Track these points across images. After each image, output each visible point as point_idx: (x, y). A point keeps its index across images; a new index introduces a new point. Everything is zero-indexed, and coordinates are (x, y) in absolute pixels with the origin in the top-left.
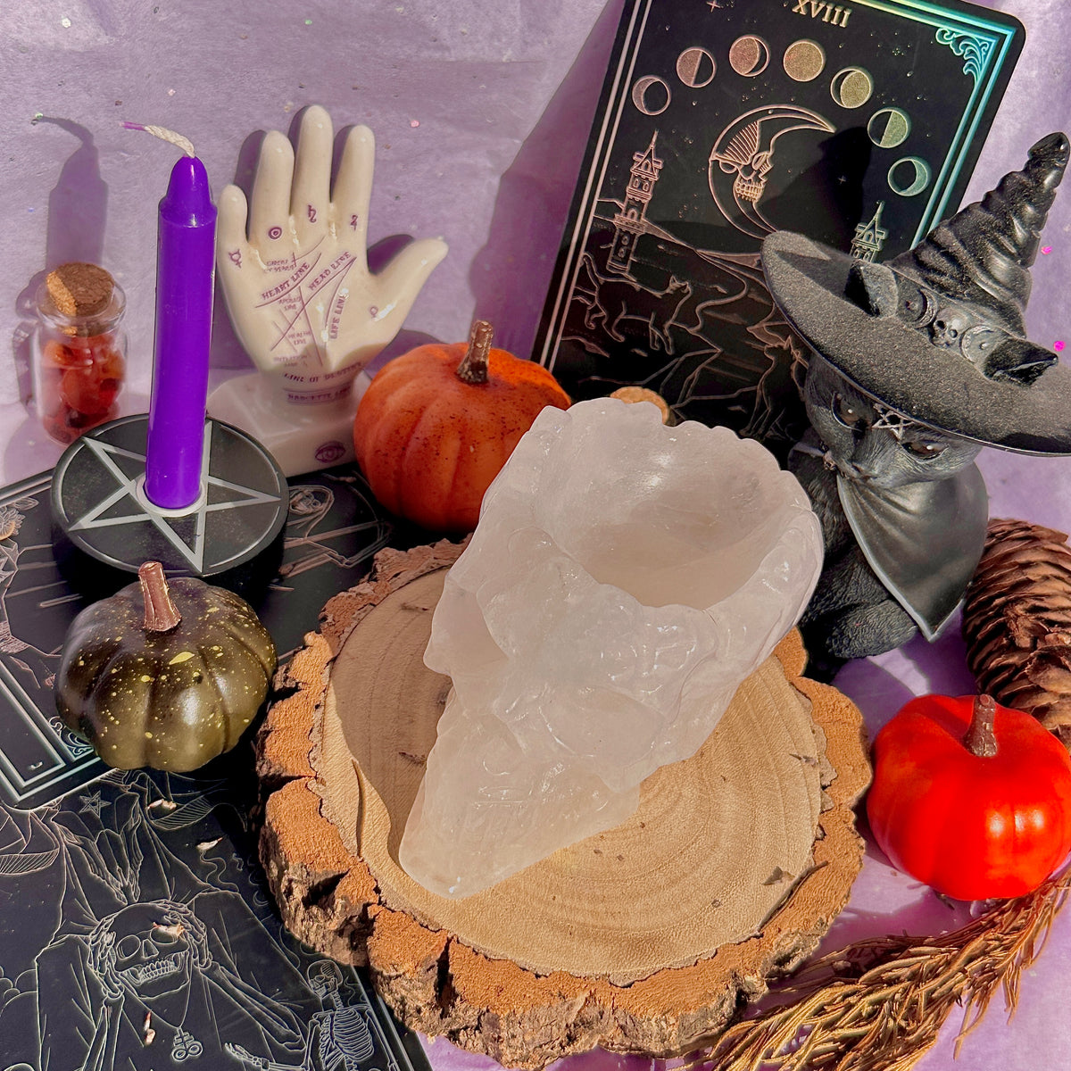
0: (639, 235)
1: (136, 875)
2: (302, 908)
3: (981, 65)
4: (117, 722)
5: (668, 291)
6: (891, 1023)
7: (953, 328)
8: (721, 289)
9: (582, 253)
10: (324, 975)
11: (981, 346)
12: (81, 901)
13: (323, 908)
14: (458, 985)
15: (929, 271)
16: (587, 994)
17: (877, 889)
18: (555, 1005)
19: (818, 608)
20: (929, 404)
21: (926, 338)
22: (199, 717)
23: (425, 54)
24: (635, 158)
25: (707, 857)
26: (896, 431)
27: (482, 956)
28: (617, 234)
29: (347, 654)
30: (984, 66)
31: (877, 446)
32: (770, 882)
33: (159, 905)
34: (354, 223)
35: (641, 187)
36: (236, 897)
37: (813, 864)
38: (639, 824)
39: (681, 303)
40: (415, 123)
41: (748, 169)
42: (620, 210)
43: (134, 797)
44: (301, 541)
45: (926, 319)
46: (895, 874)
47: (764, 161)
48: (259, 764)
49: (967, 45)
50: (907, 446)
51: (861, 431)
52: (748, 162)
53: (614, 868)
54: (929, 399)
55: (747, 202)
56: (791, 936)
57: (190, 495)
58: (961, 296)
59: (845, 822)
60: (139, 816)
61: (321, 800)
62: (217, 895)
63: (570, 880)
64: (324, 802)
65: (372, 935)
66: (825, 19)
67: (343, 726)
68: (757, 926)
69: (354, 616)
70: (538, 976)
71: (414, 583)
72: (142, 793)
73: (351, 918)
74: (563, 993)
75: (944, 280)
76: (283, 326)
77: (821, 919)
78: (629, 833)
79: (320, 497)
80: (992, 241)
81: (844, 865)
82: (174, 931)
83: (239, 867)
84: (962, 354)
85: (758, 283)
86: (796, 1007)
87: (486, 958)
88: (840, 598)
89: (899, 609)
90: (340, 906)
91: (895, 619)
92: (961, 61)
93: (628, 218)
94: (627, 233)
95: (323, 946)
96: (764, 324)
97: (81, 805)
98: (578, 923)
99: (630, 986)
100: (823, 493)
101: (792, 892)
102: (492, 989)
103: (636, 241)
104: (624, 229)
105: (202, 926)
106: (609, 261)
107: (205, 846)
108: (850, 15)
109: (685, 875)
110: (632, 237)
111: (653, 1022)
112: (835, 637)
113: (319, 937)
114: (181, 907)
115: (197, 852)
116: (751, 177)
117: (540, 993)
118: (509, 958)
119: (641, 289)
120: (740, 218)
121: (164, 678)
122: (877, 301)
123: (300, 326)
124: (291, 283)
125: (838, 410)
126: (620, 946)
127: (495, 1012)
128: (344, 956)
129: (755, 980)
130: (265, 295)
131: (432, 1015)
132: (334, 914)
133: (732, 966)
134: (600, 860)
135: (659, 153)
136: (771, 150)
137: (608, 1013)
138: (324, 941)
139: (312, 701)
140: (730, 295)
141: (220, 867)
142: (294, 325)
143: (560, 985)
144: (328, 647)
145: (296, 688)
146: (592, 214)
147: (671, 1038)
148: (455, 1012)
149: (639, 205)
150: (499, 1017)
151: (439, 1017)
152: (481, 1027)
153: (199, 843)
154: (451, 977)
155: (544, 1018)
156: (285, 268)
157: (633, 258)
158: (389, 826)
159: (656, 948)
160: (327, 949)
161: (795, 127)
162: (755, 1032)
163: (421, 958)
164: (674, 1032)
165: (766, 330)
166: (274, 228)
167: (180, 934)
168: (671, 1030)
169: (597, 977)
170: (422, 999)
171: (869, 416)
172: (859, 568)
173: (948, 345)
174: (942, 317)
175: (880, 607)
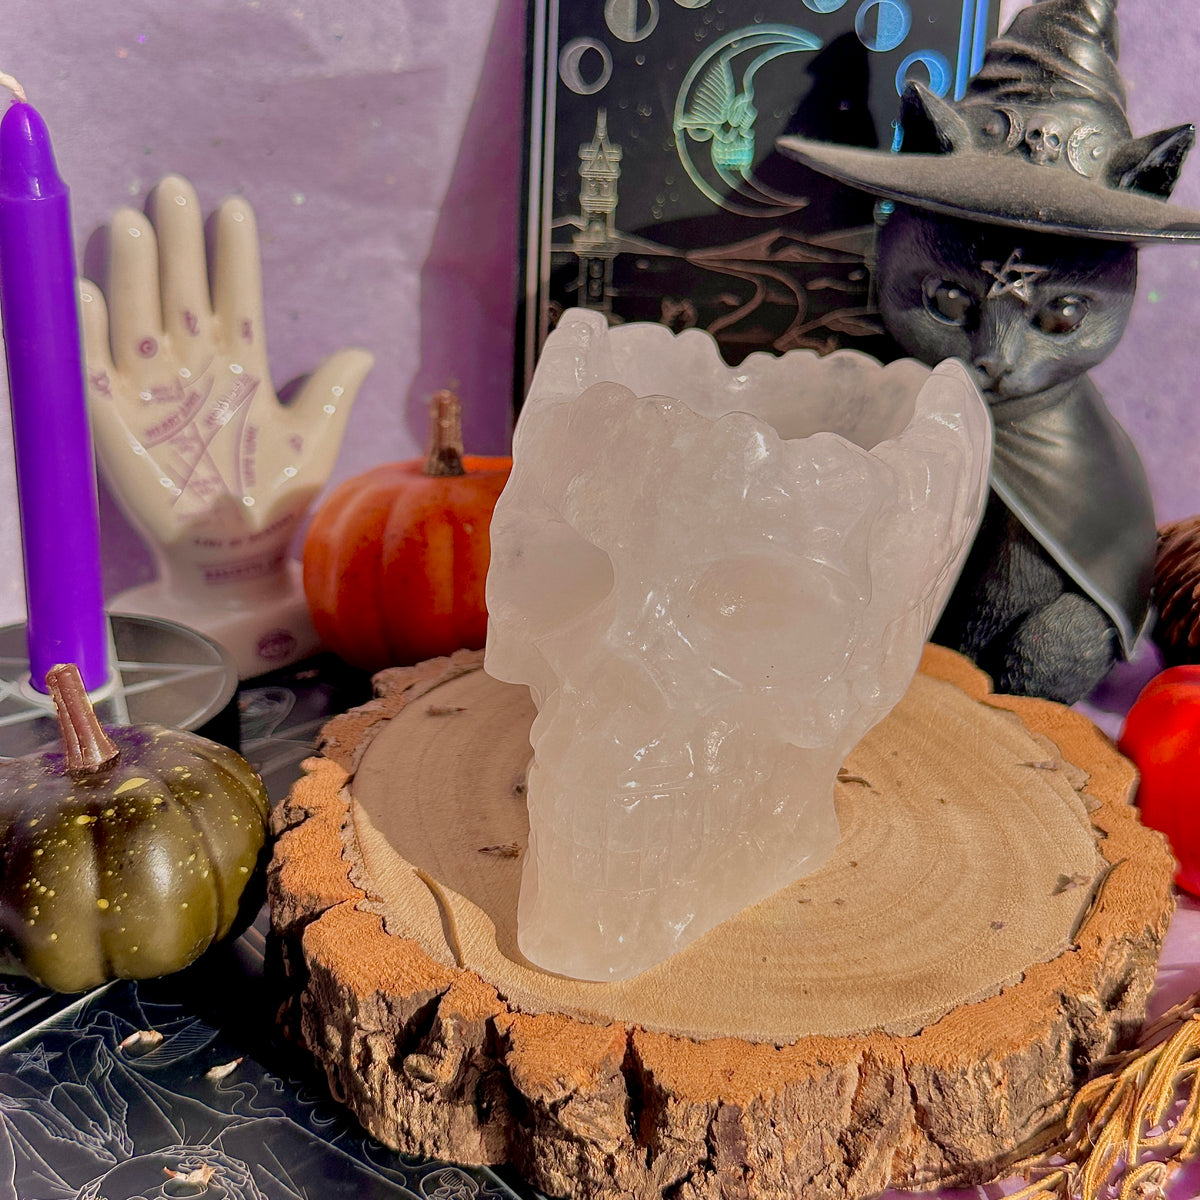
0: (611, 258)
1: (122, 1127)
2: (391, 1077)
4: (52, 893)
7: (1052, 132)
8: (731, 300)
9: (545, 305)
10: (447, 1187)
11: (1092, 155)
12: (43, 1171)
13: (426, 1050)
14: (664, 1080)
16: (859, 1059)
18: (818, 1078)
19: (976, 640)
22: (173, 863)
24: (583, 156)
25: (959, 881)
26: (1020, 293)
27: (686, 1041)
28: (583, 265)
29: (368, 769)
31: (1001, 327)
32: (1059, 890)
33: (167, 1154)
34: (247, 332)
35: (599, 193)
36: (284, 1124)
37: (1108, 865)
38: (847, 864)
40: (299, 199)
41: (725, 128)
42: (577, 230)
43: (95, 1042)
44: (262, 742)
45: (1014, 137)
47: (741, 111)
48: (277, 910)
50: (1037, 322)
51: (974, 321)
52: (722, 120)
53: (835, 913)
55: (735, 173)
56: (1117, 947)
59: (1125, 817)
60: (109, 1059)
61: (383, 919)
62: (254, 1124)
63: (778, 937)
64: (386, 919)
65: (511, 1049)
67: (387, 838)
68: (1065, 939)
69: (366, 732)
70: (778, 1048)
71: (436, 690)
72: (108, 1036)
73: (472, 1050)
74: (824, 1061)
75: (1019, 87)
76: (181, 471)
77: (1148, 927)
78: (838, 875)
79: (277, 698)
80: (1063, 24)
81: (1150, 858)
82: (199, 1177)
83: (278, 1088)
85: (772, 278)
86: (1161, 1047)
87: (693, 1041)
88: (1002, 609)
89: (1082, 603)
90: (450, 1029)
91: (1081, 616)
93: (593, 240)
94: (597, 260)
95: (435, 1144)
96: (794, 333)
97: (18, 1064)
98: (812, 980)
99: (919, 1034)
101: (1094, 897)
102: (718, 1075)
103: (609, 268)
104: (590, 256)
105: (240, 1165)
107: (219, 1072)
109: (938, 904)
110: (602, 262)
111: (970, 1073)
112: (1011, 668)
113: (428, 1123)
114: (202, 1149)
115: (209, 1083)
116: (732, 137)
117: (791, 1066)
118: (728, 1034)
120: (732, 196)
121: (110, 813)
122: (948, 134)
123: (202, 472)
124: (181, 418)
125: (934, 305)
126: (884, 993)
127: (732, 1103)
128: (472, 1147)
129: (1094, 1001)
130: (150, 433)
131: (633, 1165)
132: (445, 1047)
133: (1054, 986)
134: (811, 909)
135: (613, 138)
136: (746, 94)
137: (900, 1078)
138: (436, 1128)
139: (334, 822)
140: (743, 304)
141: (249, 1093)
142: (196, 469)
143: (817, 1052)
144: (338, 768)
145: (307, 815)
146: (547, 248)
147: (1001, 1116)
148: (669, 1137)
149: (603, 217)
150: (740, 1110)
151: (645, 1166)
152: (715, 1154)
153: (209, 1070)
154: (650, 1074)
155: (806, 1113)
156: (171, 399)
157: (610, 292)
158: (493, 927)
159: (936, 986)
160: (444, 1146)
161: (770, 56)
162: (1117, 1090)
163: (597, 1059)
164: (1003, 1101)
165: (799, 341)
166: (146, 342)
167: (210, 1181)
168: (999, 1095)
169: (867, 1033)
170: (614, 1135)
171: (979, 286)
172: (1017, 549)
173: (1052, 160)
174: (1033, 126)
175: (1057, 606)
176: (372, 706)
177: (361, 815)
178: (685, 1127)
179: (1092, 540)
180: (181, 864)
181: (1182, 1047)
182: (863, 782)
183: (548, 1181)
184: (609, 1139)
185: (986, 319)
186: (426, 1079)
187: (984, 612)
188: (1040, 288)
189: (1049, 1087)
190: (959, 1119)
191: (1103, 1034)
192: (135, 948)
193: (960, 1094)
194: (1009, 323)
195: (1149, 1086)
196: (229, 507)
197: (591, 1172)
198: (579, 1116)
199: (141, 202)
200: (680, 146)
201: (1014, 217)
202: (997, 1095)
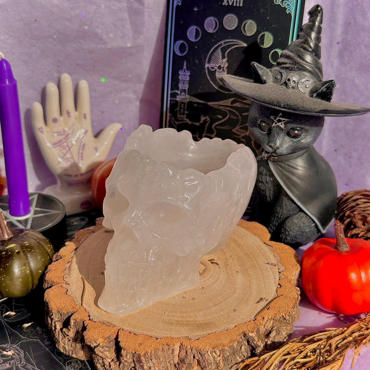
0: (187, 102)
2: (61, 333)
3: (292, 9)
5: (201, 122)
6: (322, 359)
7: (293, 80)
8: (220, 117)
9: (168, 114)
10: (73, 364)
11: (306, 86)
13: (67, 327)
14: (122, 344)
15: (281, 65)
16: (179, 344)
17: (313, 318)
18: (165, 349)
20: (288, 103)
21: (285, 87)
23: (99, 46)
24: (180, 73)
25: (230, 296)
26: (281, 126)
27: (133, 334)
28: (179, 104)
29: (82, 246)
30: (294, 8)
31: (276, 135)
32: (258, 302)
33: (4, 346)
34: (85, 117)
35: (184, 84)
36: (37, 342)
37: (277, 296)
38: (201, 288)
39: (207, 126)
41: (220, 67)
42: (178, 94)
45: (283, 80)
46: (320, 313)
47: (224, 63)
48: (44, 284)
49: (286, 2)
50: (288, 134)
51: (270, 132)
52: (219, 65)
53: (191, 302)
54: (287, 102)
55: (222, 80)
56: (269, 320)
57: (27, 212)
58: (294, 69)
59: (290, 282)
62: (29, 341)
63: (172, 307)
64: (68, 290)
65: (86, 330)
66: (235, 5)
67: (78, 267)
68: (253, 316)
69: (86, 235)
70: (157, 339)
72: (2, 312)
73: (79, 329)
74: (168, 344)
75: (287, 66)
76: (62, 155)
77: (283, 316)
78: (197, 291)
79: (83, 220)
80: (301, 48)
82: (10, 353)
83: (40, 331)
84: (300, 91)
85: (232, 111)
86: (275, 351)
87: (135, 334)
88: (281, 215)
89: (305, 215)
90: (73, 323)
91: (304, 219)
92: (285, 9)
93: (182, 97)
94: (183, 103)
95: (72, 352)
96: (238, 127)
98: (175, 320)
99: (198, 339)
100: (265, 170)
101: (268, 304)
102: (137, 344)
103: (186, 105)
104: (181, 101)
105: (22, 351)
106: (178, 115)
107: (26, 325)
108: (243, 1)
109: (221, 302)
110: (184, 103)
111: (209, 353)
112: (283, 232)
113: (70, 347)
114: (14, 346)
115: (23, 328)
116: (221, 70)
117: (158, 344)
118: (145, 333)
119: (192, 124)
120: (220, 87)
121: (4, 253)
122: (264, 78)
123: (68, 155)
124: (64, 140)
125: (260, 127)
126: (194, 326)
127: (138, 353)
128: (81, 355)
129: (254, 336)
130: (54, 144)
131: (115, 366)
132: (71, 327)
133: (243, 330)
134: (184, 300)
135: (188, 69)
136: (226, 58)
137: (189, 351)
138: (72, 348)
139: (66, 261)
140: (223, 118)
141: (32, 332)
142: (66, 155)
143: (167, 341)
144: (74, 245)
145: (61, 258)
146: (169, 98)
147: (221, 365)
148: (123, 359)
149: (184, 91)
150: (140, 355)
151: (118, 366)
152: (136, 366)
153: (23, 324)
154: (120, 342)
155: (162, 358)
156: (61, 135)
157: (186, 112)
158: (95, 295)
159: (209, 326)
160: (74, 353)
161: (233, 47)
162: (259, 362)
163: (106, 336)
164: (221, 361)
165: (239, 130)
166: (55, 119)
167: (12, 354)
168: (220, 359)
169: (184, 337)
170: (109, 357)
171: (270, 123)
172: (285, 198)
173: (293, 88)
174: (289, 77)
175: (297, 216)
176: (92, 228)
177: (75, 260)
178: (127, 357)
179: (308, 197)
180: (21, 268)
181: (283, 351)
182: (217, 264)
183: (97, 367)
184: (108, 358)
185: (272, 132)
186: (68, 336)
187: (277, 215)
188: (287, 125)
189: (238, 358)
190: (208, 364)
191: (259, 345)
192: (7, 290)
193: (207, 357)
194: (278, 134)
195: (269, 362)
196: (75, 166)
197: (105, 366)
198: (100, 351)
199: (57, 80)
200: (207, 71)
201: (274, 106)
202: (219, 359)
